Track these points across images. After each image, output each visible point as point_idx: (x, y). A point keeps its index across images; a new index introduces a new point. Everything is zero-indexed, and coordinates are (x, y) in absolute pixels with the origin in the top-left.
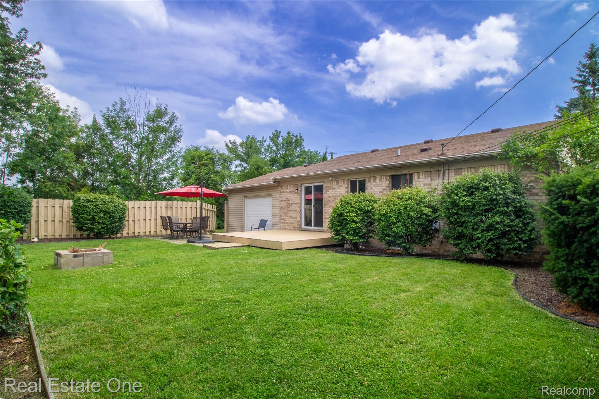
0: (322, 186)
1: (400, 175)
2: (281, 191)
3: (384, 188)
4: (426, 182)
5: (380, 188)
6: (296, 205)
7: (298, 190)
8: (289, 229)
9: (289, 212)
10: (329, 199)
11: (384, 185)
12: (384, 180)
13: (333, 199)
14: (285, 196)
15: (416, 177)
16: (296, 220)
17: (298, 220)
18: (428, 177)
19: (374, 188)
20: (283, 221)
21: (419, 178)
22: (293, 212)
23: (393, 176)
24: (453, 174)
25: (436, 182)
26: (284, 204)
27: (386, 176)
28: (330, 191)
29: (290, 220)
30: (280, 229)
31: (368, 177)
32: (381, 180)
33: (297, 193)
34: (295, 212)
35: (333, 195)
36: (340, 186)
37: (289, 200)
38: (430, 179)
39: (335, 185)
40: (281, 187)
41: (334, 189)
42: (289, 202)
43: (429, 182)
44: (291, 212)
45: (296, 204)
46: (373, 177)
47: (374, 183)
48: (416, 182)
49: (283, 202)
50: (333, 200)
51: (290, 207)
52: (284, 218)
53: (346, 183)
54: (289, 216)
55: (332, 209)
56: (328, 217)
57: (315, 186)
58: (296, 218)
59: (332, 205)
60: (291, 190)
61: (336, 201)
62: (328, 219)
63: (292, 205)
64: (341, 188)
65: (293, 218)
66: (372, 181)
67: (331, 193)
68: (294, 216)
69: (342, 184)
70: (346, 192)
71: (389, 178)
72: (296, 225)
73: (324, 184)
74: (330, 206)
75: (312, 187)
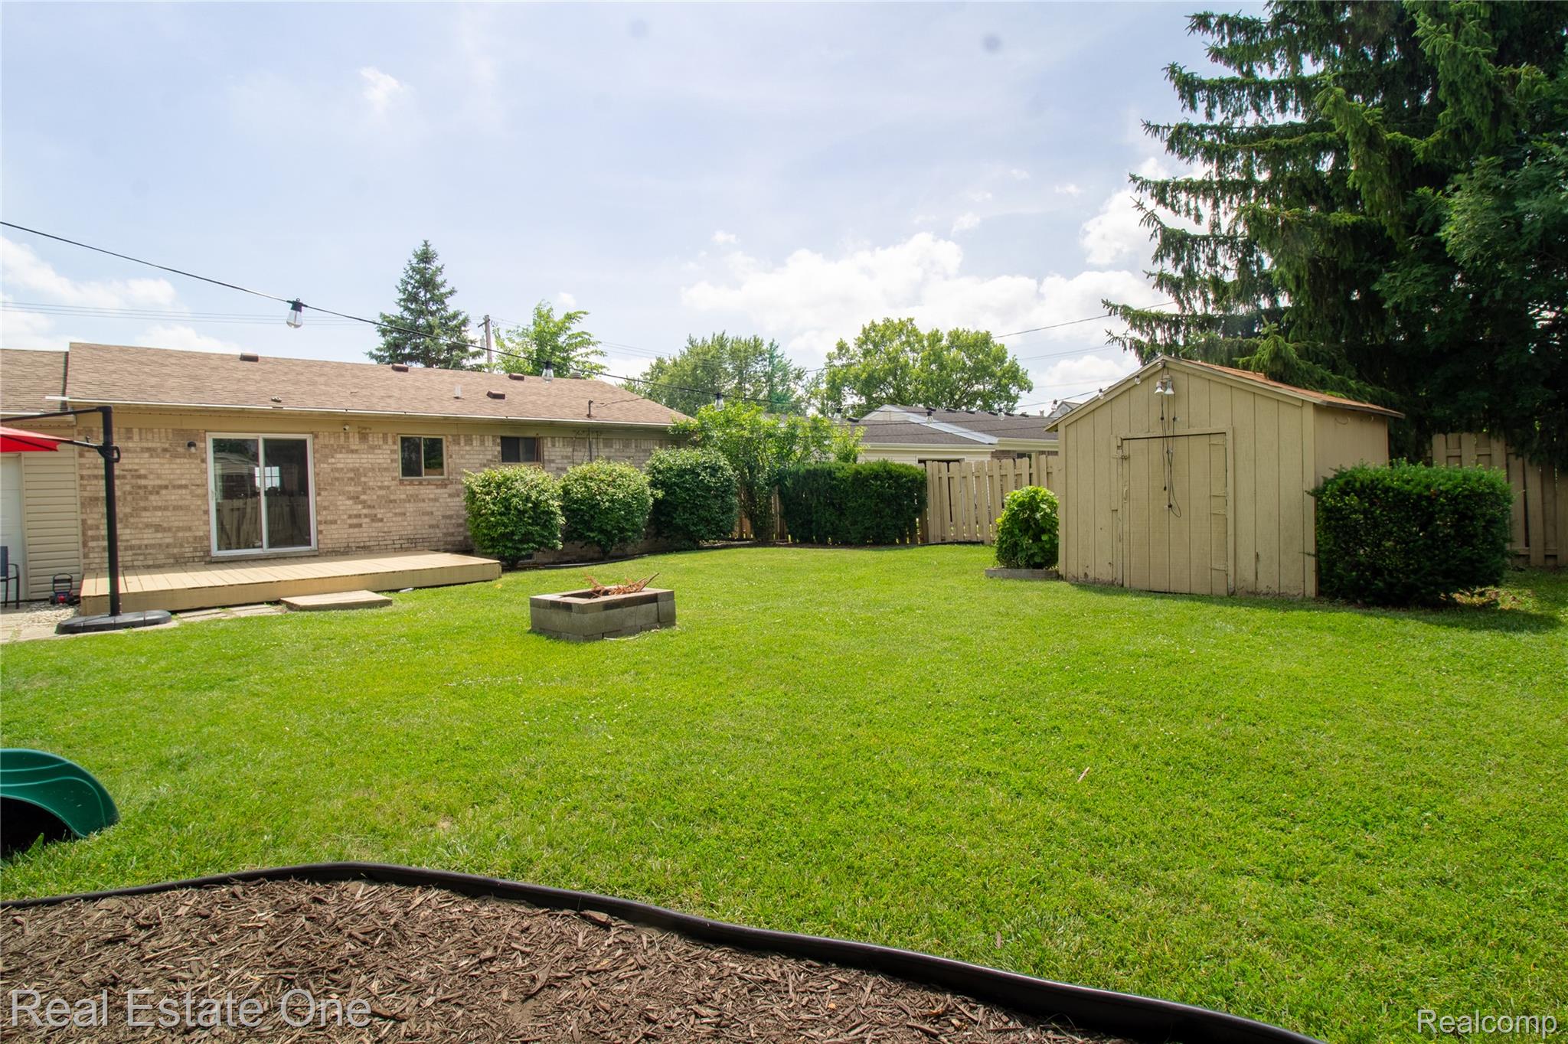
0: (301, 441)
1: (517, 439)
3: (490, 457)
4: (565, 454)
5: (481, 457)
6: (184, 491)
7: (193, 445)
8: (149, 567)
9: (144, 514)
10: (337, 475)
11: (490, 453)
12: (489, 442)
13: (352, 475)
15: (549, 445)
16: (184, 534)
17: (197, 534)
18: (568, 445)
19: (467, 456)
21: (554, 446)
22: (169, 514)
23: (503, 438)
24: (602, 446)
25: (580, 454)
27: (494, 437)
28: (341, 456)
31: (453, 436)
32: (482, 442)
33: (191, 456)
34: (181, 513)
35: (351, 466)
36: (373, 448)
37: (145, 477)
38: (571, 450)
39: (355, 442)
41: (353, 451)
42: (143, 482)
43: (571, 454)
44: (159, 514)
45: (185, 487)
46: (465, 436)
47: (468, 448)
48: (548, 452)
49: (101, 482)
50: (352, 479)
51: (152, 498)
53: (390, 441)
54: (147, 526)
55: (349, 498)
56: (336, 517)
57: (266, 441)
58: (190, 529)
59: (347, 488)
60: (150, 445)
61: (363, 479)
62: (334, 522)
63: (164, 492)
64: (376, 451)
65: (169, 529)
66: (462, 443)
67: (343, 460)
68: (176, 524)
69: (381, 443)
70: (392, 461)
71: (499, 441)
72: (188, 551)
73: (316, 436)
74: (342, 493)
75: (256, 442)
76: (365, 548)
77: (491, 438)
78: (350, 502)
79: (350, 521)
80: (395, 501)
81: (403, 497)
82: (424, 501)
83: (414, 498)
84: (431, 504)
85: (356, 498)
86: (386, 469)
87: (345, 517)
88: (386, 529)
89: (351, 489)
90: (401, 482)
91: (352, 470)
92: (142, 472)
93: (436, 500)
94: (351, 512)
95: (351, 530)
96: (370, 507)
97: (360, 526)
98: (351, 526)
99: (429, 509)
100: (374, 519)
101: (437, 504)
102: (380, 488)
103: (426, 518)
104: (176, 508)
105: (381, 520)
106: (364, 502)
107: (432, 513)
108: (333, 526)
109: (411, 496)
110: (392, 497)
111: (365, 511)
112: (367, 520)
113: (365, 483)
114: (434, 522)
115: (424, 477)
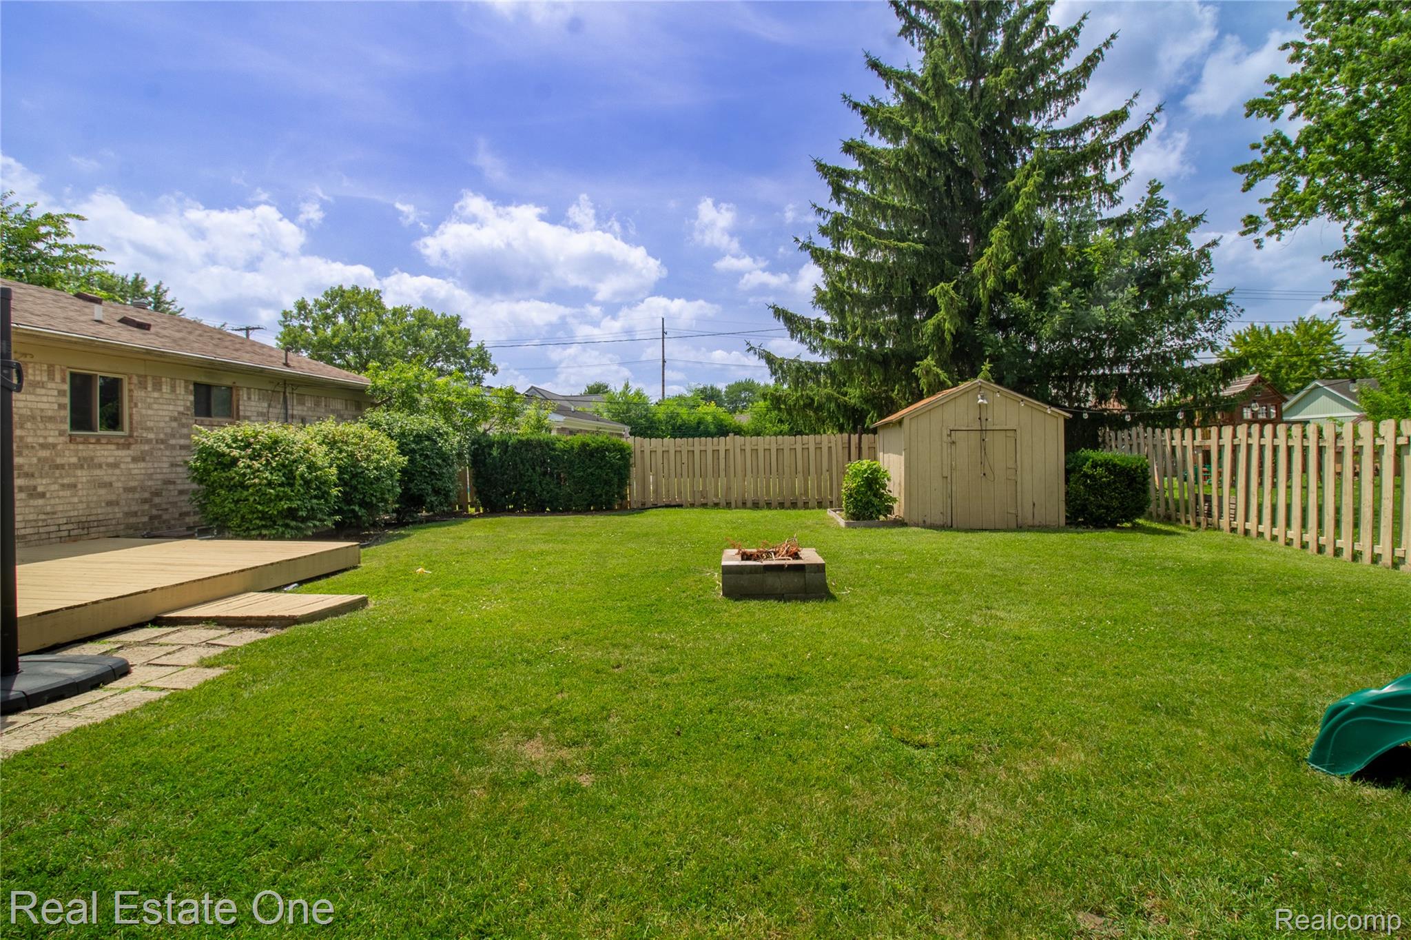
1: (211, 386)
3: (181, 409)
4: (260, 409)
5: (171, 408)
11: (182, 403)
12: (180, 390)
15: (245, 397)
18: (264, 399)
19: (155, 406)
21: (249, 398)
23: (195, 385)
24: (299, 402)
25: (275, 412)
27: (186, 381)
31: (138, 376)
32: (173, 388)
36: (34, 385)
38: (266, 405)
43: (265, 410)
46: (154, 377)
47: (156, 395)
48: (245, 406)
53: (55, 377)
64: (38, 391)
66: (150, 387)
69: (44, 379)
70: (58, 406)
71: (191, 387)
77: (182, 383)
80: (63, 467)
81: (74, 460)
82: (100, 466)
83: (87, 463)
84: (110, 472)
86: (53, 419)
90: (70, 439)
93: (115, 465)
96: (29, 475)
99: (107, 479)
100: (32, 492)
101: (117, 472)
102: (45, 447)
103: (102, 492)
105: (47, 495)
107: (111, 484)
109: (85, 459)
110: (59, 461)
114: (114, 497)
115: (100, 433)
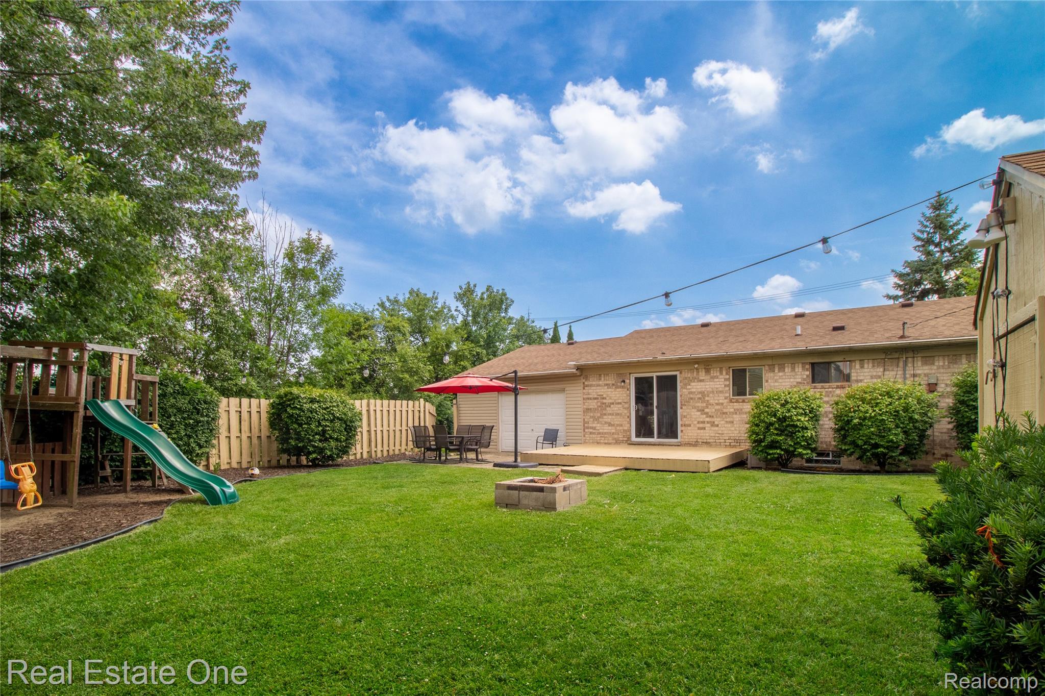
0: (675, 376)
1: (825, 363)
2: (586, 383)
3: (799, 380)
4: (875, 374)
5: (792, 380)
6: (620, 406)
7: (624, 381)
8: (606, 443)
9: (605, 417)
10: (692, 396)
11: (801, 377)
12: (799, 369)
13: (700, 396)
14: (593, 392)
15: (858, 367)
16: (621, 428)
17: (626, 428)
18: (878, 366)
19: (780, 380)
20: (591, 430)
21: (862, 367)
22: (614, 417)
23: (813, 364)
24: (920, 363)
25: (894, 373)
26: (593, 404)
27: (803, 363)
28: (693, 384)
29: (607, 429)
30: (585, 442)
31: (768, 365)
32: (793, 369)
33: (623, 387)
34: (619, 417)
35: (700, 390)
36: (713, 378)
37: (605, 398)
38: (882, 370)
39: (702, 375)
40: (586, 378)
41: (702, 381)
42: (604, 401)
43: (880, 374)
44: (610, 417)
45: (620, 403)
46: (779, 365)
47: (781, 374)
48: (857, 373)
49: (590, 401)
50: (700, 398)
51: (608, 409)
52: (594, 425)
53: (724, 373)
54: (606, 423)
55: (698, 411)
56: (690, 423)
57: (657, 377)
58: (621, 425)
59: (697, 405)
60: (608, 382)
61: (707, 398)
62: (689, 425)
63: (612, 406)
64: (715, 380)
65: (613, 425)
66: (776, 371)
67: (696, 387)
68: (616, 423)
69: (718, 374)
70: (725, 386)
71: (808, 366)
72: (621, 437)
73: (681, 373)
74: (694, 407)
75: (653, 377)
76: (707, 443)
77: (800, 365)
78: (699, 413)
79: (698, 425)
80: (726, 413)
81: (732, 410)
82: (746, 413)
83: (741, 412)
85: (702, 411)
86: (721, 392)
87: (696, 422)
88: (720, 432)
89: (699, 404)
90: (731, 401)
91: (700, 393)
92: (604, 396)
94: (699, 420)
95: (699, 431)
96: (710, 416)
97: (704, 428)
98: (699, 428)
100: (713, 424)
102: (717, 404)
104: (617, 414)
105: (717, 426)
106: (707, 413)
108: (689, 428)
109: (738, 410)
110: (725, 411)
111: (708, 419)
112: (709, 425)
113: (708, 401)
115: (748, 396)
